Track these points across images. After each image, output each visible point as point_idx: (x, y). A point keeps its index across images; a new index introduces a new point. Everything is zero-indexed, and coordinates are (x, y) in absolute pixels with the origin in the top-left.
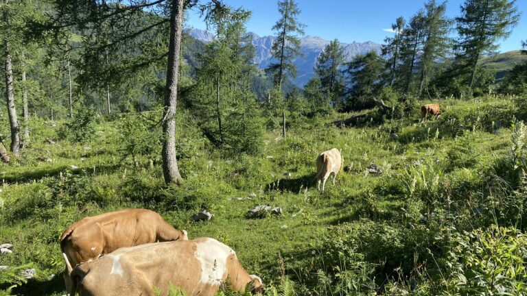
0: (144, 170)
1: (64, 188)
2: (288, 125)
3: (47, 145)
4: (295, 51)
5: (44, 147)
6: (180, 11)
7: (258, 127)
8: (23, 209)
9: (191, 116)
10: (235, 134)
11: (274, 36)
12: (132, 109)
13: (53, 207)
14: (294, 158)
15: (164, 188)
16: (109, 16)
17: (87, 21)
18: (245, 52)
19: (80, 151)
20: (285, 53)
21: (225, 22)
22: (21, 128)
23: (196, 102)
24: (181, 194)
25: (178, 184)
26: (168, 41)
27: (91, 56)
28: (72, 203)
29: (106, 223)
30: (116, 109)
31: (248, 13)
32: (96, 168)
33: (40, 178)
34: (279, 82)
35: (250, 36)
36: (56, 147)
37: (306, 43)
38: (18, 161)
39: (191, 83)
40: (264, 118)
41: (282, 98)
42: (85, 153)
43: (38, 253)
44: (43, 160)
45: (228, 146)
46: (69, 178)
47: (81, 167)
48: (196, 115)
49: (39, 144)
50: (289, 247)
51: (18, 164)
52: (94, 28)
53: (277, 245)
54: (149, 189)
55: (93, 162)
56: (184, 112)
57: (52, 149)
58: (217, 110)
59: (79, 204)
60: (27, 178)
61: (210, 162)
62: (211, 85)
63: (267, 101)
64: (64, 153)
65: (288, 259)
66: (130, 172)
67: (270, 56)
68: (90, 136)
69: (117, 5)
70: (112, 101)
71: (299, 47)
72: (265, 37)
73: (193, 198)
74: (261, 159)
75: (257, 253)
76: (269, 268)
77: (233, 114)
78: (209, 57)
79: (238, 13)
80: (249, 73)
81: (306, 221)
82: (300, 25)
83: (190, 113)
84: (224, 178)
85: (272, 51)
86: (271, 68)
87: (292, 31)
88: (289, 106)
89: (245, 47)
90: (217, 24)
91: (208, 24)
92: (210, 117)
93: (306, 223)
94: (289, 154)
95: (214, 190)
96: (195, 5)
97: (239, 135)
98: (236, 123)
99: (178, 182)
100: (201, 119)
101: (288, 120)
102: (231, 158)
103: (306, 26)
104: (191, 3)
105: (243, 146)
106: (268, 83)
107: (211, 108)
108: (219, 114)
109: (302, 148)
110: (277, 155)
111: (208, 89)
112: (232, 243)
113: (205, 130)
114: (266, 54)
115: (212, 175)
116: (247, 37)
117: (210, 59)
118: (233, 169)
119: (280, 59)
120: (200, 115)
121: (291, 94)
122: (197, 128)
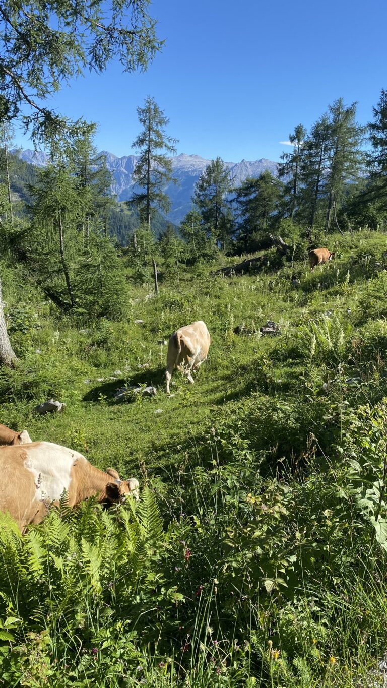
2: (161, 277)
4: (165, 176)
7: (121, 282)
9: (26, 272)
10: (91, 293)
11: (135, 155)
14: (170, 320)
18: (97, 179)
20: (152, 178)
21: (59, 140)
23: (32, 252)
24: (18, 379)
25: (13, 367)
31: (91, 127)
34: (147, 219)
35: (103, 157)
37: (180, 164)
39: (24, 226)
40: (129, 269)
41: (153, 240)
45: (81, 310)
48: (34, 271)
50: (163, 437)
53: (147, 437)
56: (16, 268)
58: (62, 262)
61: (57, 333)
62: (51, 227)
63: (133, 245)
65: (161, 453)
67: (133, 183)
71: (170, 170)
72: (124, 157)
73: (35, 383)
74: (126, 325)
75: (122, 450)
77: (86, 266)
78: (45, 190)
79: (77, 126)
80: (105, 209)
81: (185, 402)
82: (169, 140)
83: (25, 267)
84: (77, 354)
85: (134, 176)
86: (134, 200)
87: (159, 149)
88: (162, 251)
89: (97, 172)
90: (50, 142)
91: (37, 143)
92: (53, 272)
93: (185, 404)
94: (163, 316)
95: (63, 370)
96: (16, 116)
97: (95, 294)
98: (90, 278)
99: (12, 363)
100: (41, 275)
101: (161, 270)
102: (86, 325)
103: (178, 141)
104: (9, 114)
105: (102, 308)
106: (133, 220)
107: (53, 260)
108: (65, 267)
109: (181, 306)
110: (148, 319)
111: (47, 234)
112: (90, 439)
113: (48, 290)
114: (128, 180)
115: (60, 350)
116: (98, 159)
117: (46, 192)
118: (90, 341)
119: (146, 187)
120: (39, 270)
121: (165, 234)
122: (36, 288)
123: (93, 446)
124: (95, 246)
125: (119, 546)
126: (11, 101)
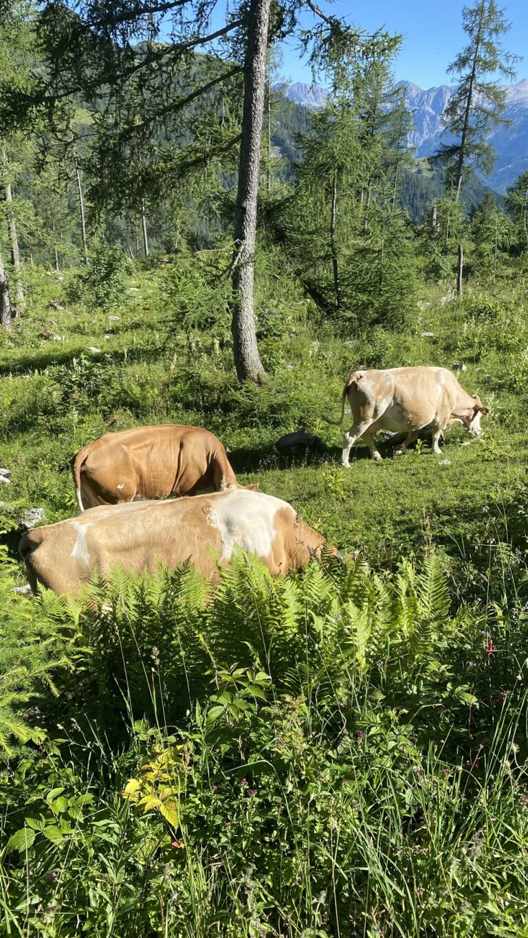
0: (205, 356)
1: (80, 385)
2: (468, 271)
3: (51, 312)
4: (493, 115)
5: (47, 316)
6: (263, 49)
7: (409, 275)
8: (22, 417)
9: (283, 258)
10: (363, 291)
11: (450, 85)
12: (184, 247)
13: (64, 414)
14: (474, 335)
15: (236, 389)
16: (135, 68)
17: (98, 82)
18: (389, 124)
19: (103, 323)
20: (472, 121)
21: (347, 64)
22: (11, 283)
23: (293, 229)
24: (264, 399)
25: (260, 383)
26: (241, 112)
27: (109, 149)
28: (93, 409)
29: (137, 446)
30: (159, 248)
31: (395, 41)
32: (130, 351)
33: (44, 368)
34: (456, 184)
35: (402, 89)
36: (66, 316)
37: (519, 97)
38: (10, 338)
39: (286, 193)
40: (421, 257)
41: (460, 216)
42: (110, 326)
43: (46, 484)
44: (46, 338)
45: (349, 314)
46: (87, 368)
47: (105, 349)
48: (293, 256)
49: (39, 311)
50: (451, 498)
51: (10, 344)
52: (111, 95)
53: (427, 494)
54: (212, 389)
55: (124, 343)
56: (271, 251)
57: (60, 318)
58: (331, 245)
59: (104, 411)
60: (26, 366)
61: (316, 344)
62: (321, 194)
63: (430, 223)
64: (78, 327)
65: (446, 518)
66: (183, 360)
67: (441, 128)
68: (117, 297)
69: (149, 47)
70: (152, 233)
71: (501, 107)
72: (432, 90)
73: (284, 407)
74: (410, 339)
75: (391, 506)
76: (410, 531)
77: (362, 251)
78: (319, 140)
79: (375, 40)
80: (396, 168)
81: (487, 454)
82: (507, 57)
83: (282, 251)
84: (339, 374)
85: (445, 118)
86: (440, 155)
87: (489, 73)
88: (473, 233)
89: (391, 114)
90: (334, 68)
91: (316, 70)
92: (318, 259)
93: (486, 457)
94: (466, 328)
95: (320, 394)
96: (292, 31)
97: (370, 291)
98: (367, 269)
99: (259, 378)
100: (302, 263)
101: (468, 261)
102: (354, 336)
103: (521, 58)
104: (283, 29)
105: (377, 313)
106: (434, 186)
107: (319, 241)
108: (334, 252)
109: (493, 315)
110: (442, 331)
111: (315, 204)
112: (349, 486)
113: (309, 284)
114: (434, 125)
115: (318, 367)
116: (395, 92)
117: (320, 144)
118: (357, 358)
119: (461, 133)
120: (300, 256)
121: (479, 206)
122: (295, 280)
123: (352, 496)
124: (378, 222)
125: (393, 620)
126: (287, 8)
